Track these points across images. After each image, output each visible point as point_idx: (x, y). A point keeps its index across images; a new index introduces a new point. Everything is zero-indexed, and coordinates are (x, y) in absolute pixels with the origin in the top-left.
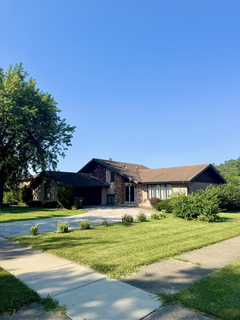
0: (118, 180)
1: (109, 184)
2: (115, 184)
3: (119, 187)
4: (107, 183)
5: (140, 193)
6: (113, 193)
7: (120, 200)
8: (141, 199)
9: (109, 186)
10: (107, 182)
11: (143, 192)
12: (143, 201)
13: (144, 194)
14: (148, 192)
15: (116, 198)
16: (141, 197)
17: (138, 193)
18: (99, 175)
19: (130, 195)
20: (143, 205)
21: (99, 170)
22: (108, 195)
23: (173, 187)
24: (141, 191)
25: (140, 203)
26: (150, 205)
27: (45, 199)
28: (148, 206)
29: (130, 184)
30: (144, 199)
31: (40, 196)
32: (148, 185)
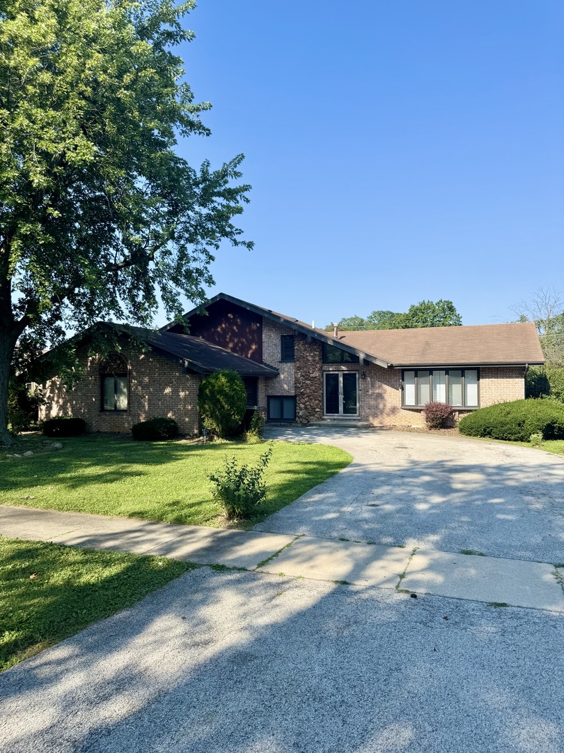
0: (310, 359)
1: (275, 368)
2: (299, 368)
3: (311, 375)
4: (268, 366)
5: (377, 391)
6: (292, 393)
7: (317, 410)
8: (381, 406)
9: (277, 375)
10: (268, 363)
11: (385, 387)
12: (387, 410)
13: (391, 395)
14: (403, 389)
15: (302, 406)
16: (379, 401)
17: (370, 393)
18: (236, 341)
19: (341, 397)
20: (388, 421)
21: (235, 328)
22: (269, 398)
23: (483, 378)
24: (380, 387)
25: (377, 417)
26: (410, 422)
27: (102, 410)
28: (403, 424)
29: (344, 368)
30: (389, 406)
31: (74, 402)
32: (403, 371)
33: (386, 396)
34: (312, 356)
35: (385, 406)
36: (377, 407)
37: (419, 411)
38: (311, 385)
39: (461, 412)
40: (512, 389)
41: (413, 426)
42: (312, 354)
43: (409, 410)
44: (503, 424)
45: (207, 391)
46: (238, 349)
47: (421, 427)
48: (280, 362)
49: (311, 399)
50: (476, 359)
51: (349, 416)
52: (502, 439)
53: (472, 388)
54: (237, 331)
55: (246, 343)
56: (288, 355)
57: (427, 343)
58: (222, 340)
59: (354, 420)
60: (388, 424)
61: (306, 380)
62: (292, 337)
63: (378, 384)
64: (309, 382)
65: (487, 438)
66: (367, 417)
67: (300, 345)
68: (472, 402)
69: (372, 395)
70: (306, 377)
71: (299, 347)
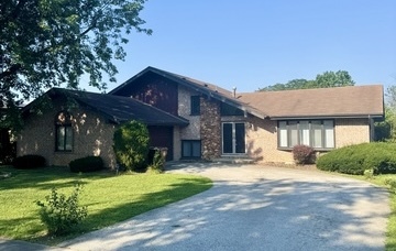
0: (211, 113)
1: (186, 120)
2: (203, 120)
3: (212, 125)
4: (182, 118)
6: (199, 138)
7: (217, 150)
9: (188, 125)
10: (182, 116)
13: (270, 139)
15: (205, 147)
19: (234, 140)
22: (183, 141)
23: (337, 126)
27: (57, 150)
28: (279, 161)
32: (279, 121)
34: (213, 110)
37: (289, 151)
38: (212, 132)
39: (321, 152)
40: (359, 135)
41: (286, 163)
43: (283, 150)
44: (347, 162)
47: (290, 163)
48: (190, 115)
49: (212, 142)
50: (331, 112)
51: (240, 155)
56: (195, 110)
57: (299, 101)
59: (244, 158)
61: (208, 128)
62: (198, 97)
64: (210, 130)
65: (336, 173)
68: (330, 144)
70: (208, 126)
71: (203, 104)
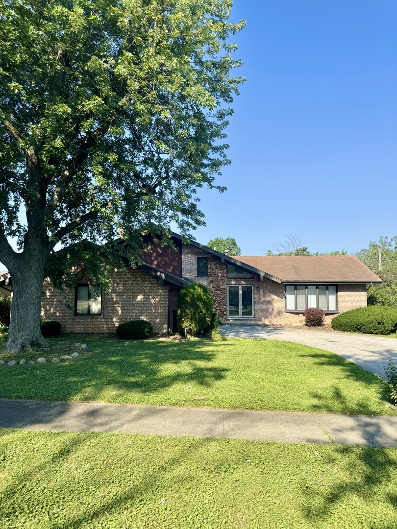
2: (211, 282)
5: (268, 299)
8: (270, 310)
11: (273, 296)
12: (275, 312)
13: (277, 302)
14: (286, 298)
16: (269, 306)
17: (262, 301)
18: (159, 260)
19: (241, 303)
20: (276, 321)
21: (159, 250)
23: (340, 291)
24: (270, 296)
25: (267, 318)
26: (291, 322)
27: (76, 314)
28: (286, 323)
29: (243, 282)
30: (276, 310)
31: (48, 307)
32: (286, 285)
33: (274, 303)
35: (273, 310)
36: (267, 311)
37: (298, 314)
38: (221, 295)
40: (359, 300)
41: (293, 325)
42: (222, 272)
43: (291, 313)
45: (188, 299)
46: (161, 265)
47: (299, 325)
48: (196, 277)
49: (221, 305)
51: (247, 317)
52: (368, 333)
53: (332, 298)
54: (160, 252)
55: (168, 261)
56: (201, 272)
58: (148, 258)
59: (251, 320)
60: (276, 323)
61: (217, 290)
62: (206, 258)
63: (268, 294)
64: (219, 292)
66: (260, 318)
67: (212, 265)
68: (332, 307)
69: (263, 302)
